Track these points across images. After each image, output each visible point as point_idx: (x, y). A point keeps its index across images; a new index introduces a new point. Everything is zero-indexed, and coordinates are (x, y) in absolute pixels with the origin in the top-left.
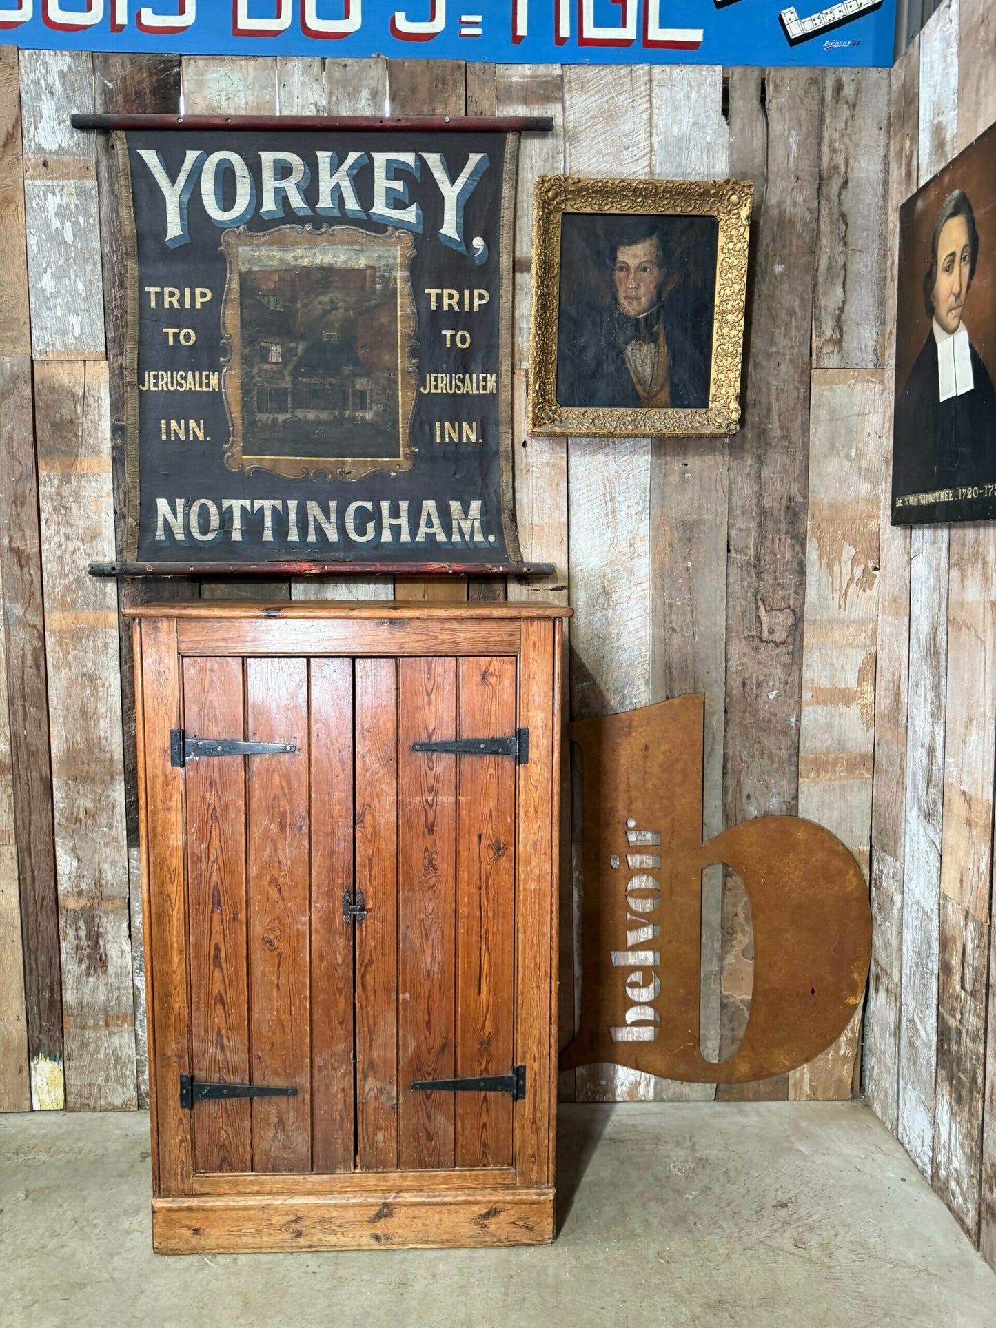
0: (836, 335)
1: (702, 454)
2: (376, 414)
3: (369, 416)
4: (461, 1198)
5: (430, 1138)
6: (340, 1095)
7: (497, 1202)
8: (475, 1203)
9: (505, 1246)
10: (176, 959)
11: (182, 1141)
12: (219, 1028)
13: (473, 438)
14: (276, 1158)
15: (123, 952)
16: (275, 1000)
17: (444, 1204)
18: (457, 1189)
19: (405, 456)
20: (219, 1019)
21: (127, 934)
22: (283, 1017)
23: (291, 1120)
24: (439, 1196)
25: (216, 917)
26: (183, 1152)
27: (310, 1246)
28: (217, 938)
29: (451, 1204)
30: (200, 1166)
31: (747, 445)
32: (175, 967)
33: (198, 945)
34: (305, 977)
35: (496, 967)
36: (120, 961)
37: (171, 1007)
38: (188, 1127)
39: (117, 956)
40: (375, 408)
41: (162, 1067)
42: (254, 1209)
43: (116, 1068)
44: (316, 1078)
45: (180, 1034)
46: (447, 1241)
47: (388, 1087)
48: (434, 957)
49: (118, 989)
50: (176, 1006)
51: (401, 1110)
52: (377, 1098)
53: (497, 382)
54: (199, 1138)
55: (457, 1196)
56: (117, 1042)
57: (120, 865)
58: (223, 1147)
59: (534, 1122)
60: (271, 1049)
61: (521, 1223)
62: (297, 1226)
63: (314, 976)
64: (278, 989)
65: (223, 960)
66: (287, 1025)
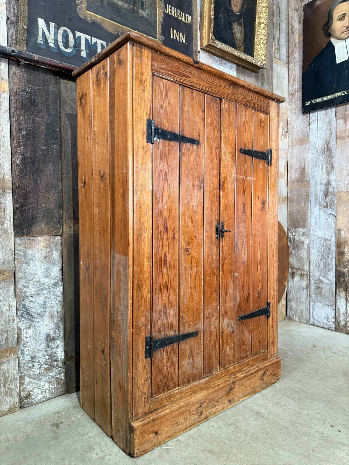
0: (278, 47)
1: (249, 77)
2: (148, 14)
3: (145, 14)
4: (256, 370)
5: (244, 345)
6: (214, 331)
7: (267, 366)
8: (260, 370)
9: (269, 386)
10: (146, 263)
11: (145, 381)
12: (165, 303)
13: (184, 41)
14: (189, 375)
15: (10, 307)
16: (190, 282)
17: (251, 374)
18: (251, 366)
19: (159, 39)
20: (165, 299)
21: (13, 294)
22: (193, 292)
23: (195, 351)
24: (249, 371)
25: (165, 237)
26: (146, 387)
27: (206, 418)
28: (166, 249)
29: (254, 373)
30: (154, 393)
31: (259, 78)
32: (145, 268)
33: (157, 254)
34: (201, 268)
35: (262, 258)
36: (8, 313)
37: (142, 294)
38: (148, 370)
39: (6, 310)
40: (147, 11)
41: (136, 335)
42: (183, 407)
43: (5, 385)
44: (205, 323)
45: (147, 311)
46: (252, 392)
47: (231, 322)
48: (245, 254)
49: (7, 332)
50: (145, 293)
51: (235, 333)
52: (227, 328)
53: (192, 19)
54: (154, 375)
55: (254, 369)
56: (6, 368)
57: (8, 249)
58: (166, 377)
59: (272, 327)
60: (187, 312)
61: (273, 374)
62: (200, 409)
63: (205, 267)
64: (191, 276)
65: (168, 262)
66: (194, 295)
